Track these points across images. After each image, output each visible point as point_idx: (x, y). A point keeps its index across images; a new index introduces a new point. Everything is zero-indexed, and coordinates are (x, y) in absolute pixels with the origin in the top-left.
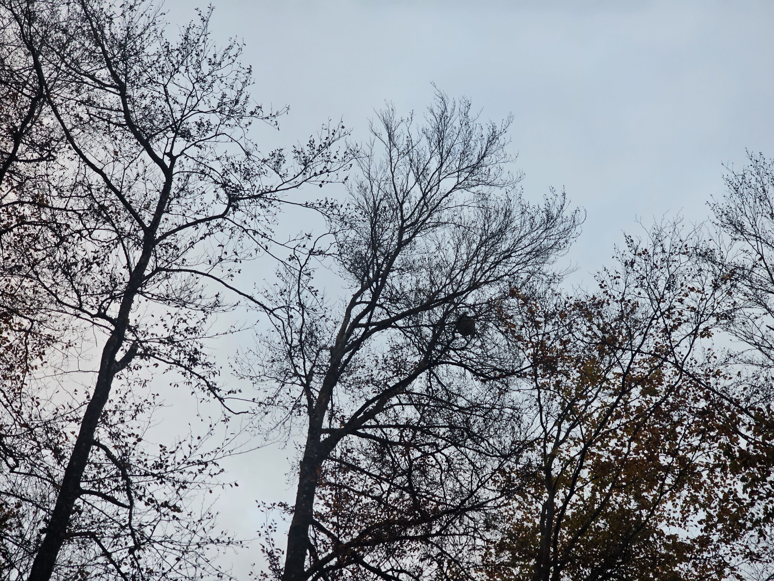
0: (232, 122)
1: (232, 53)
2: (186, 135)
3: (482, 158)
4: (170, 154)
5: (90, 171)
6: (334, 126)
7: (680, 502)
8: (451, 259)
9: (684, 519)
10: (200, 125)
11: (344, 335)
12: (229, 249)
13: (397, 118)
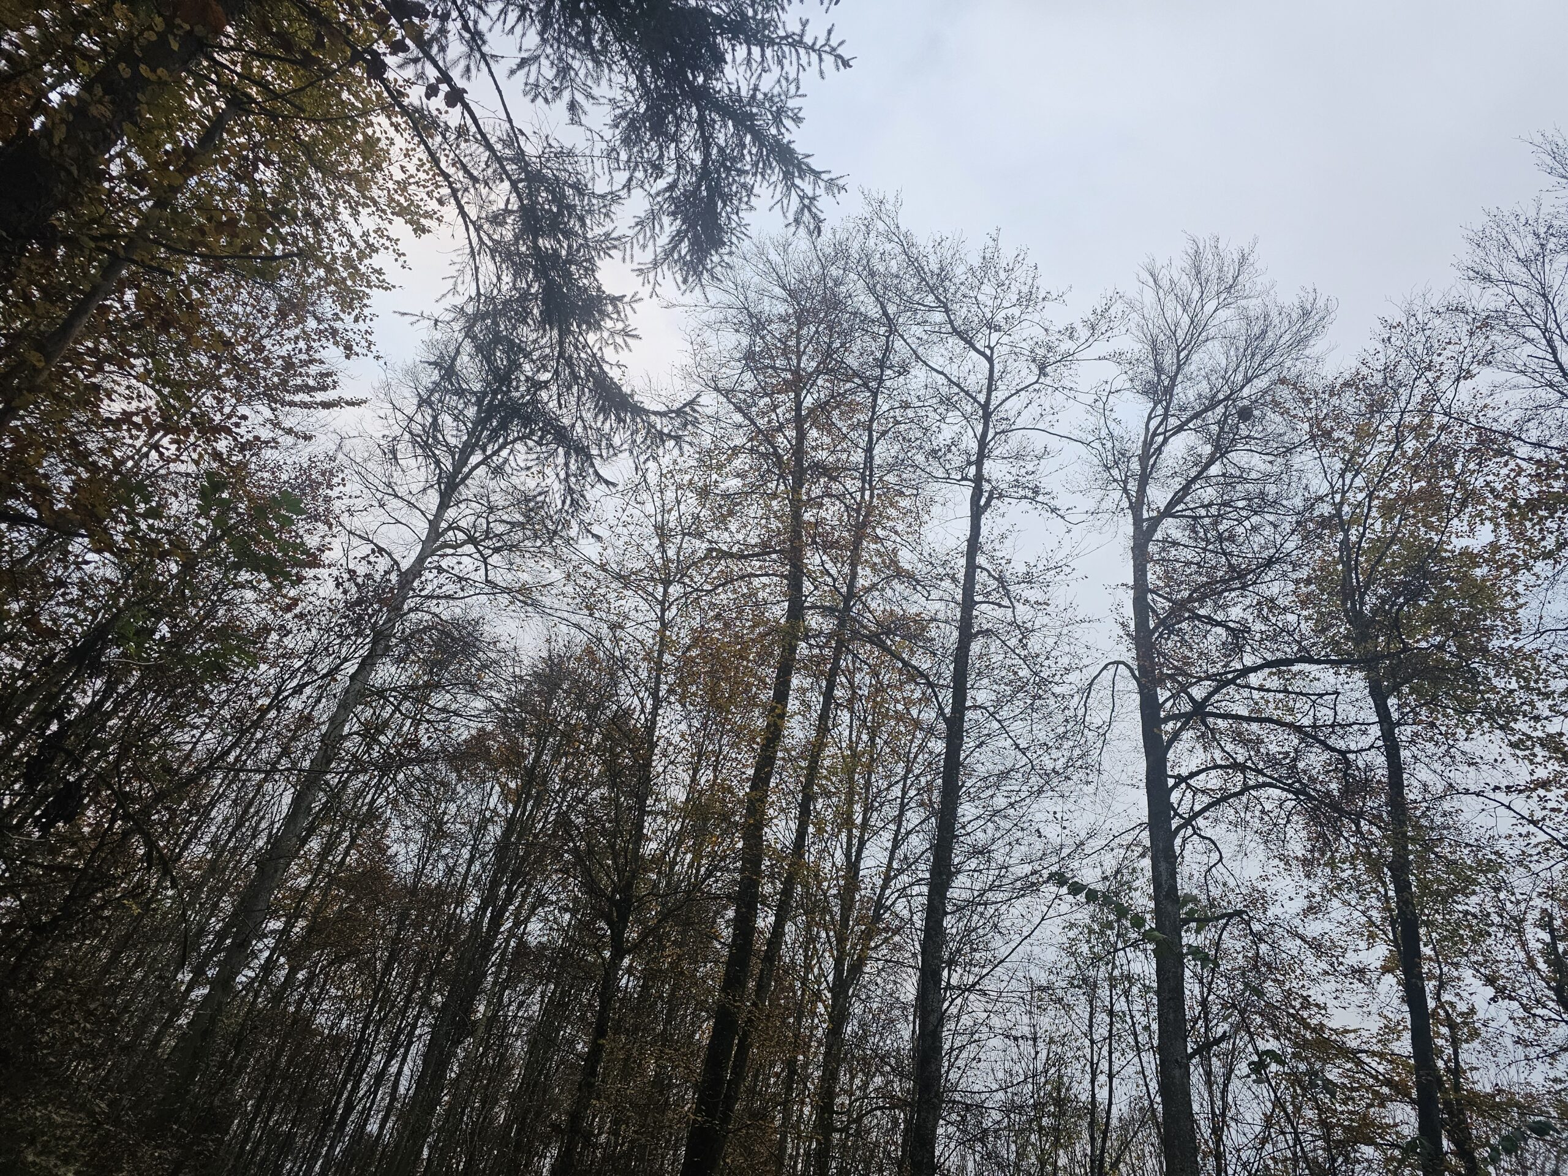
0: (1030, 309)
1: (1020, 258)
2: (998, 329)
3: (1235, 279)
4: (989, 347)
5: (934, 374)
6: (1109, 293)
7: (1466, 518)
8: (1224, 363)
9: (1471, 530)
10: (1006, 318)
11: (1147, 444)
12: (1047, 406)
13: (1158, 265)
